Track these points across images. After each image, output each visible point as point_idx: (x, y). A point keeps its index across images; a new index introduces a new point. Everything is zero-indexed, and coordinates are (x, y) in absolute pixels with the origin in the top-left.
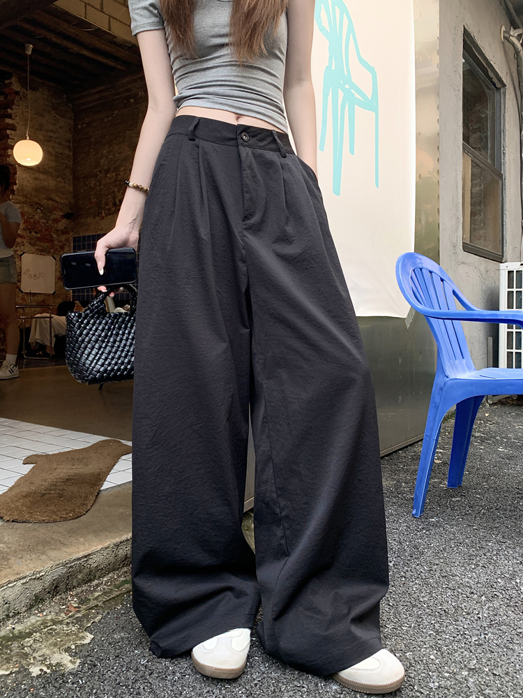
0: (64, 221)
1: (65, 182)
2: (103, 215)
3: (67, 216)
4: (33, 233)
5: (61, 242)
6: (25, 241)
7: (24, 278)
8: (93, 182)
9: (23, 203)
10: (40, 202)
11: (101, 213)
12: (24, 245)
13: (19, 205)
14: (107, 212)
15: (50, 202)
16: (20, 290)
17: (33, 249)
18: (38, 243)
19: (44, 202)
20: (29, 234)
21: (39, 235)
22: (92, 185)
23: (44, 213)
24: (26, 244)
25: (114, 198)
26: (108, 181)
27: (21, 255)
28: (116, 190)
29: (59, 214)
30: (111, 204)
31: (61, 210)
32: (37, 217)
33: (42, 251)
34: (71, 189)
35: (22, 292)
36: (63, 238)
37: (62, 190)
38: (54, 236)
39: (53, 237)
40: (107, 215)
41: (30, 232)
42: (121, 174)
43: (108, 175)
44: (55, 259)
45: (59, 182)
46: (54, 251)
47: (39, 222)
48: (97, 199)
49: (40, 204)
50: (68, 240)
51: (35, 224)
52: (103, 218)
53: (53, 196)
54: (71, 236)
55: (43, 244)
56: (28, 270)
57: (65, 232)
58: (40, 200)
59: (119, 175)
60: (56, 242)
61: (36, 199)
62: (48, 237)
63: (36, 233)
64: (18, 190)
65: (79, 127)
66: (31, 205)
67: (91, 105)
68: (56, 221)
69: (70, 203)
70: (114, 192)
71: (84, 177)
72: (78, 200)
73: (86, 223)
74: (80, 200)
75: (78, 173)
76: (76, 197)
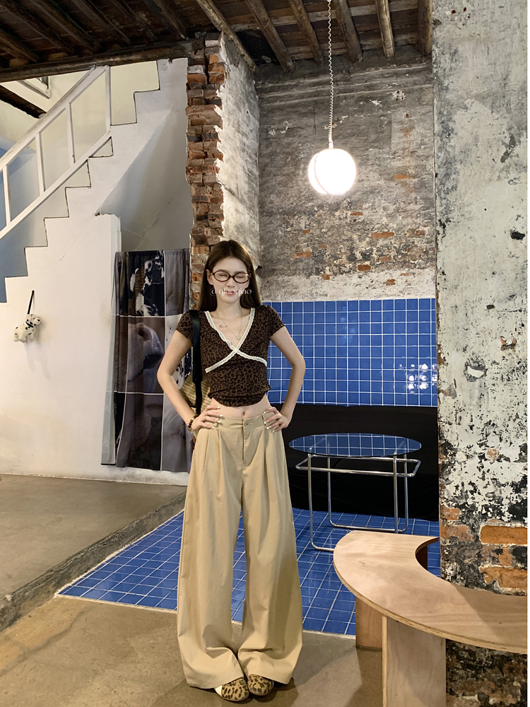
2: (328, 273)
8: (303, 222)
11: (323, 270)
14: (335, 268)
22: (303, 226)
25: (352, 249)
26: (337, 222)
28: (355, 237)
30: (344, 257)
34: (258, 230)
40: (335, 275)
42: (365, 213)
43: (337, 214)
48: (313, 248)
52: (327, 278)
59: (361, 214)
65: (272, 133)
67: (297, 101)
70: (351, 239)
71: (285, 213)
72: (271, 246)
73: (290, 283)
74: (276, 248)
75: (270, 205)
76: (268, 241)
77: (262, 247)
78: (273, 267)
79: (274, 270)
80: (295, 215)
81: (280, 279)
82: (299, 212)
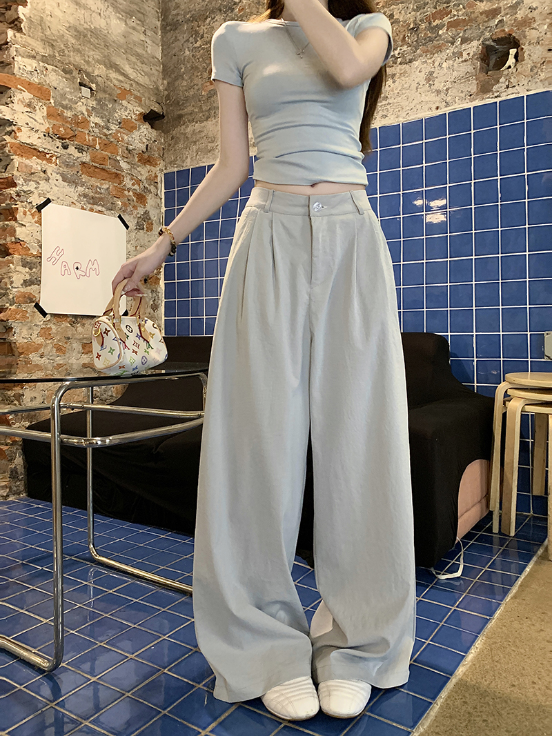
0: (145, 129)
1: (144, 32)
3: (151, 118)
4: (72, 150)
5: (139, 182)
6: (51, 168)
7: (48, 271)
9: (44, 59)
10: (90, 70)
12: (47, 180)
13: (34, 63)
15: (113, 75)
16: (37, 306)
17: (72, 192)
18: (84, 178)
19: (99, 70)
20: (62, 151)
21: (86, 157)
23: (99, 101)
24: (54, 176)
27: (40, 208)
29: (131, 110)
31: (138, 99)
32: (81, 108)
33: (94, 201)
34: (159, 55)
35: (44, 314)
36: (143, 172)
37: (139, 51)
38: (124, 165)
39: (120, 169)
41: (65, 147)
44: (127, 227)
45: (134, 29)
46: (124, 204)
47: (85, 122)
49: (88, 74)
50: (153, 180)
51: (78, 124)
53: (118, 61)
54: (159, 171)
55: (94, 182)
56: (60, 251)
57: (146, 159)
58: (88, 62)
60: (128, 182)
61: (77, 59)
62: (109, 167)
63: (80, 150)
64: (29, 19)
66: (64, 70)
68: (126, 125)
69: (157, 89)
71: (194, 19)
72: (176, 79)
73: (203, 134)
74: (183, 79)
75: (175, 12)
76: (173, 71)
77: (165, 82)
78: (181, 112)
79: (180, 116)
80: (206, 19)
81: (189, 130)
82: (213, 12)
